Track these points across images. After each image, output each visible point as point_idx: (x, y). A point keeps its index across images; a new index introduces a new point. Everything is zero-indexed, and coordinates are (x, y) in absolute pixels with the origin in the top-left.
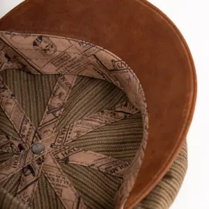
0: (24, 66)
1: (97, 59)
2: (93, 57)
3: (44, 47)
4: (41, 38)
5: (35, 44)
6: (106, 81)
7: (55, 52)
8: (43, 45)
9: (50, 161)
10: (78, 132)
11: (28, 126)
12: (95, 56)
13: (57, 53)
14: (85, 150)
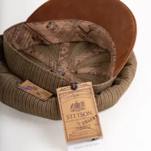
0: (42, 41)
1: (80, 28)
2: (78, 27)
3: (52, 28)
4: (50, 23)
5: (47, 27)
6: (85, 41)
7: (58, 29)
8: (52, 26)
9: (68, 74)
10: (79, 61)
11: (52, 63)
12: (79, 26)
13: (59, 30)
14: (85, 67)
